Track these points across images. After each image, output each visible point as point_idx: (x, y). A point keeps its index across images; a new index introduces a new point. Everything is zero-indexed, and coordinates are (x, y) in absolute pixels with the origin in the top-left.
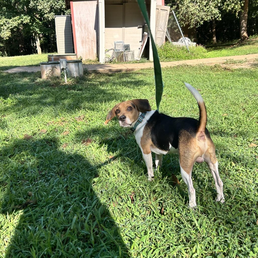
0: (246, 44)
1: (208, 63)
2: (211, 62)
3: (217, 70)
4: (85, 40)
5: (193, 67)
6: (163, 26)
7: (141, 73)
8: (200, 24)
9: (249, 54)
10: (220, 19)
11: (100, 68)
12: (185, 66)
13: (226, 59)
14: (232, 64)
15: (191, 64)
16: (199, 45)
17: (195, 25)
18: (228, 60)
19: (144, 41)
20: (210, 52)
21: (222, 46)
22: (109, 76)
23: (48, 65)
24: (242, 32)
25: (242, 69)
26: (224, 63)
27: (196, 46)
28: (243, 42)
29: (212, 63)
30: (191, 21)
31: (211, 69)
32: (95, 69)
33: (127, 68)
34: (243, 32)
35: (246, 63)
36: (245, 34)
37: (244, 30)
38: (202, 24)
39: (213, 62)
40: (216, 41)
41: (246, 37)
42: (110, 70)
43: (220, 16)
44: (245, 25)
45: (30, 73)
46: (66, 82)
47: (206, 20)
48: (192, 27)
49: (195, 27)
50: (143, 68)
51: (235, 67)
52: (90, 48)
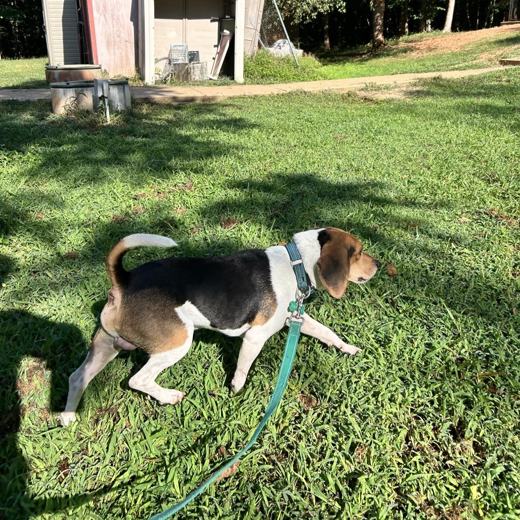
0: (383, 55)
1: (338, 89)
2: (342, 87)
3: (354, 101)
4: (112, 38)
5: (315, 95)
6: (254, 20)
7: (230, 105)
8: (311, 17)
9: (396, 73)
10: (344, 11)
11: (156, 94)
12: (301, 93)
13: (364, 82)
14: (374, 92)
15: (311, 90)
16: (308, 53)
17: (302, 18)
18: (368, 85)
19: (222, 45)
20: (325, 67)
21: (341, 55)
22: (176, 109)
23: (68, 89)
24: (376, 33)
25: (393, 100)
26: (362, 90)
27: (304, 55)
28: (377, 51)
29: (342, 89)
30: (295, 12)
31: (343, 98)
32: (146, 96)
33: (203, 95)
34: (378, 34)
35: (397, 90)
36: (380, 37)
37: (379, 30)
38: (315, 17)
39: (345, 87)
40: (329, 46)
41: (381, 42)
42: (175, 98)
43: (344, 4)
44: (380, 22)
45: (23, 102)
46: (109, 121)
47: (322, 11)
48: (297, 22)
49: (302, 22)
50: (232, 95)
51: (380, 96)
52: (123, 55)
